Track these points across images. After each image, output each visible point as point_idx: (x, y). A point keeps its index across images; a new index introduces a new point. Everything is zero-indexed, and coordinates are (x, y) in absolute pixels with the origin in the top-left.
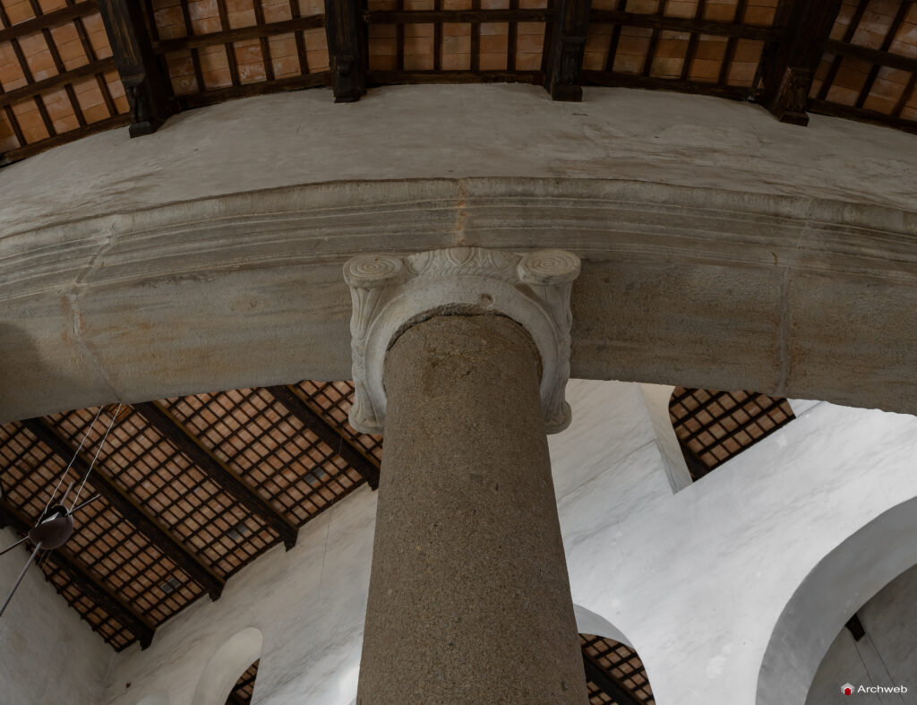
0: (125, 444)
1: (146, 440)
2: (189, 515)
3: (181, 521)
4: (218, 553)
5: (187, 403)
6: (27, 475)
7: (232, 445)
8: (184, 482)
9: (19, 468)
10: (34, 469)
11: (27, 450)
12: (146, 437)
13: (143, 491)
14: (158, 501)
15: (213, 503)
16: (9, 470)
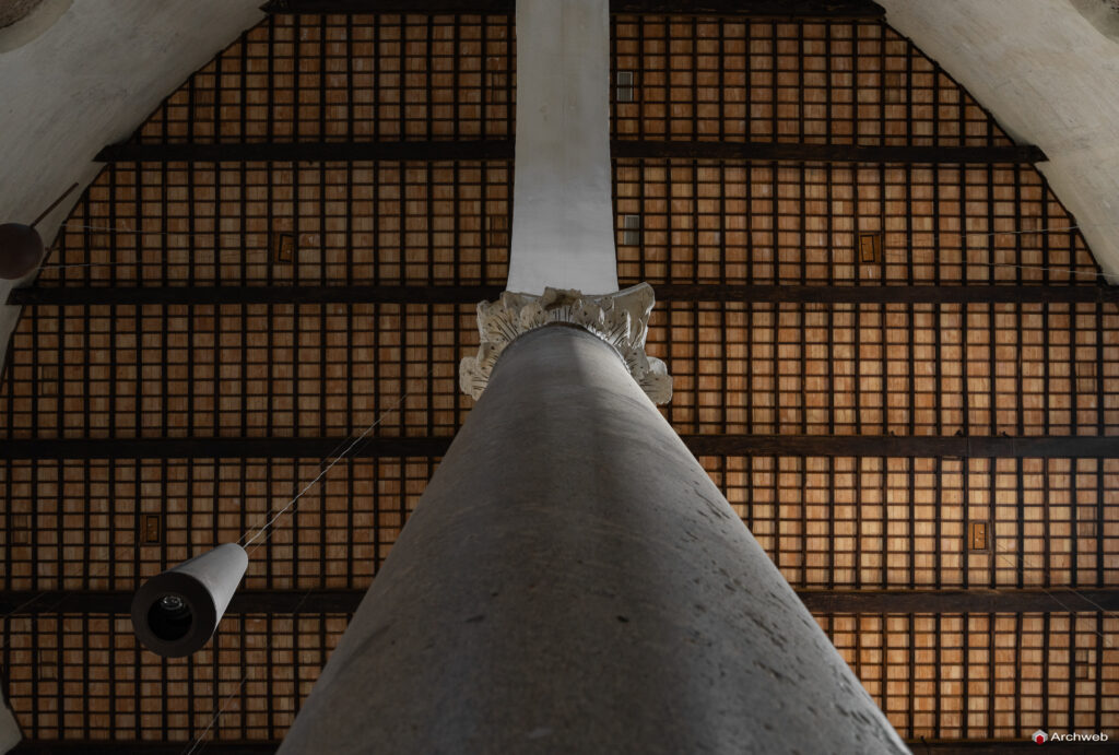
0: (829, 216)
1: (816, 244)
2: (695, 198)
3: (695, 182)
4: (625, 182)
5: (819, 327)
6: (882, 72)
7: (738, 327)
8: (737, 234)
9: (898, 72)
10: (882, 88)
11: (909, 104)
12: (819, 248)
13: (761, 179)
14: (738, 183)
15: (688, 238)
16: (903, 60)
